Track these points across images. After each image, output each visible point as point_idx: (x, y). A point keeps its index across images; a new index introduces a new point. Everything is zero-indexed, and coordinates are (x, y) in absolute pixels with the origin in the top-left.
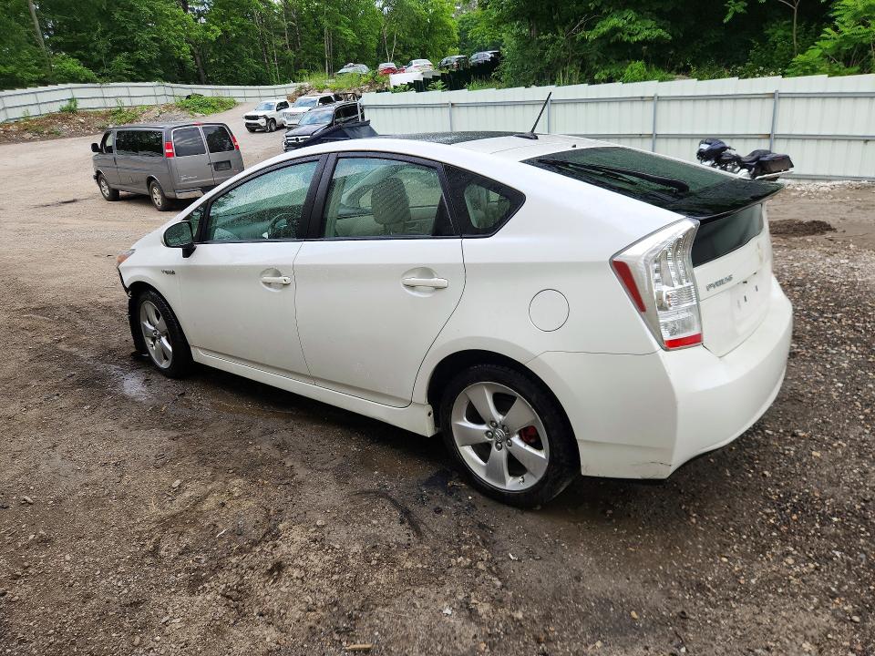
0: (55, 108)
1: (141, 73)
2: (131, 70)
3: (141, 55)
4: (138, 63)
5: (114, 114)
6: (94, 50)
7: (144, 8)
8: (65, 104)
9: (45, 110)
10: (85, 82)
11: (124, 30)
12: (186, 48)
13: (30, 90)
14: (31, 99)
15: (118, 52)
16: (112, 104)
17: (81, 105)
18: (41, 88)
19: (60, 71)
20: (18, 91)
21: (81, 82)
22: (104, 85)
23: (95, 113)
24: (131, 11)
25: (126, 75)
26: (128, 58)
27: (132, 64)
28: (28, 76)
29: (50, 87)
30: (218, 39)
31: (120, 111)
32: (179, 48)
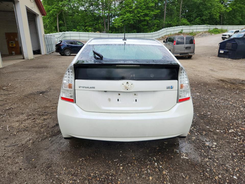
0: (177, 32)
1: (203, 22)
2: (200, 22)
3: (204, 18)
4: (202, 20)
5: (190, 34)
6: (192, 17)
7: (209, 4)
8: (180, 31)
9: (175, 32)
10: (187, 25)
11: (201, 11)
12: (218, 15)
13: (173, 27)
14: (173, 30)
15: (198, 17)
16: (191, 31)
17: (184, 31)
18: (176, 27)
19: (181, 23)
20: (171, 28)
21: (185, 25)
22: (191, 26)
23: (186, 33)
24: (205, 5)
25: (198, 23)
26: (200, 18)
27: (200, 20)
28: (174, 24)
29: (178, 27)
30: (230, 12)
31: (192, 33)
32: (216, 15)
